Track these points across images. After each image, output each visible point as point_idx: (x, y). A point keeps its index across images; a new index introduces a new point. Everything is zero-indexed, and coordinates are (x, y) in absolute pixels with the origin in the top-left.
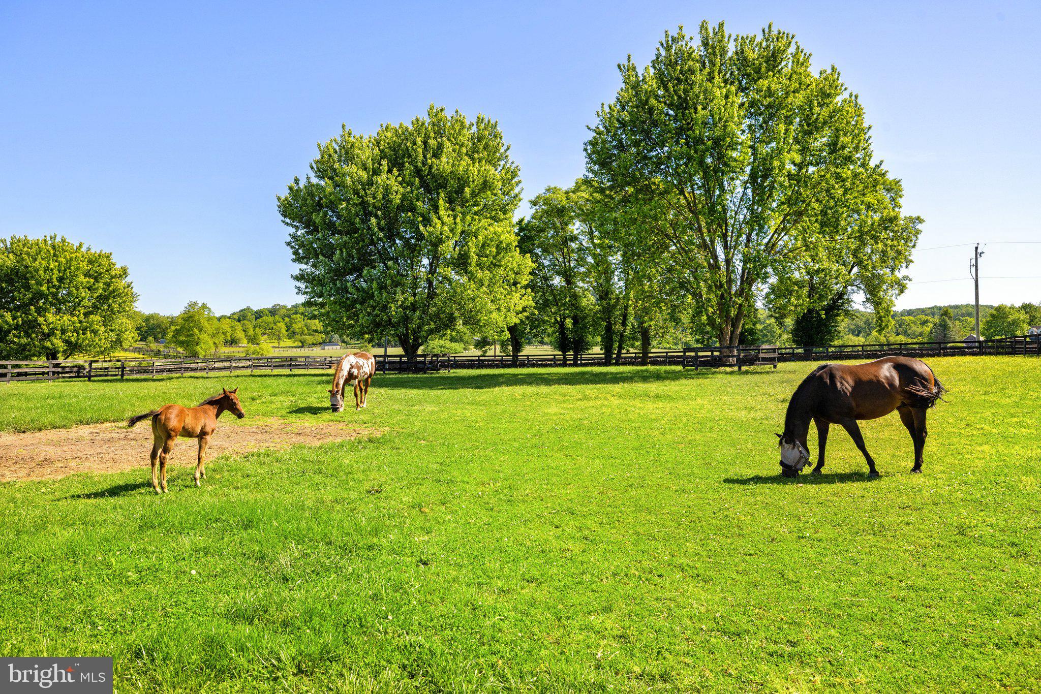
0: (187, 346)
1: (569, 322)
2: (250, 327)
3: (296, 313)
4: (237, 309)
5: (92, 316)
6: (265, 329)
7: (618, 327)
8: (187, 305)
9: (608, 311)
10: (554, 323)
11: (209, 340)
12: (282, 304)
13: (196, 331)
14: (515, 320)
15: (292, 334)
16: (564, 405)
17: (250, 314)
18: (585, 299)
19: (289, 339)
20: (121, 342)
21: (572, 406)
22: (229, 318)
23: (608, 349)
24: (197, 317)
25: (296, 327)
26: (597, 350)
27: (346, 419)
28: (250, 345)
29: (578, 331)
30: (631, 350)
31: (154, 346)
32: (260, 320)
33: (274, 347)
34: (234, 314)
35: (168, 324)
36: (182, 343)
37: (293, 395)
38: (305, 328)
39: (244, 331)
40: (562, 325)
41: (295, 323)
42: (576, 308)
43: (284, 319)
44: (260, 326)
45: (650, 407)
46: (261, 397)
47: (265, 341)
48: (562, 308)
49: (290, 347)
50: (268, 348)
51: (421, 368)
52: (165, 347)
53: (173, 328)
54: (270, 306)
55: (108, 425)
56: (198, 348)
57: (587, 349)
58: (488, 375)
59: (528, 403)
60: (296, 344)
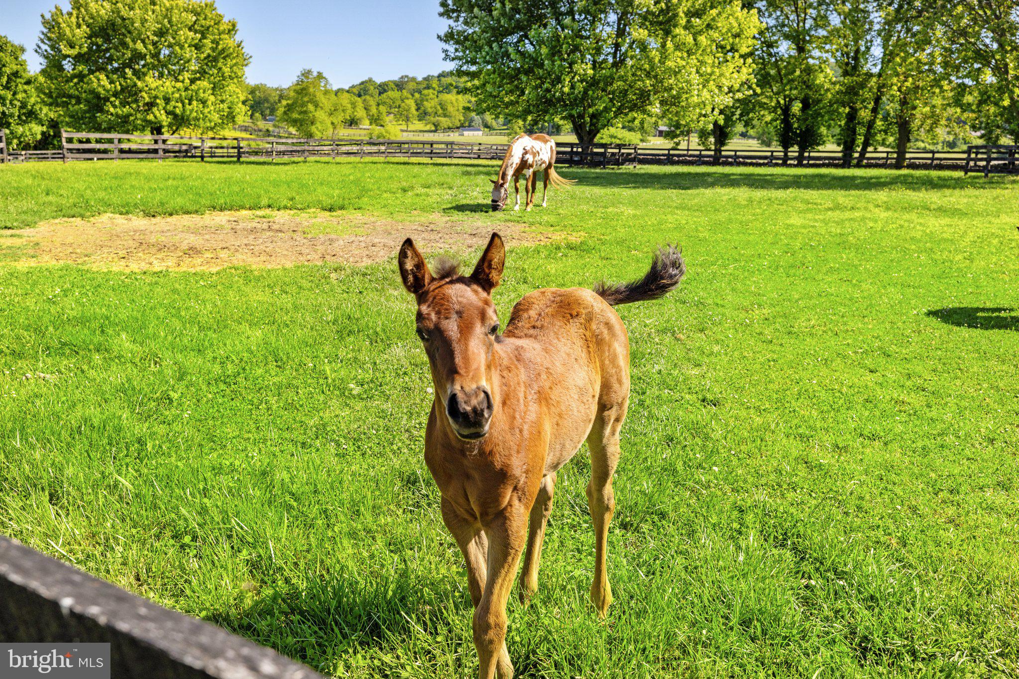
0: (301, 125)
1: (797, 107)
2: (372, 103)
3: (428, 88)
4: (357, 82)
5: (198, 82)
6: (391, 107)
7: (864, 114)
8: (299, 74)
9: (852, 91)
10: (775, 108)
11: (326, 118)
12: (411, 76)
13: (311, 107)
14: (728, 101)
15: (423, 115)
16: (810, 216)
17: (372, 88)
18: (821, 75)
19: (419, 120)
20: (234, 117)
21: (821, 217)
22: (348, 92)
23: (849, 147)
24: (311, 90)
25: (428, 105)
26: (831, 148)
27: (525, 219)
28: (374, 126)
29: (806, 119)
30: (880, 149)
31: (261, 124)
32: (384, 95)
33: (402, 131)
34: (353, 87)
35: (277, 98)
36: (294, 122)
37: (451, 188)
38: (439, 107)
39: (365, 109)
40: (786, 110)
41: (427, 100)
42: (808, 87)
43: (413, 95)
44: (384, 103)
45: (935, 224)
46: (412, 188)
47: (391, 122)
48: (788, 87)
49: (421, 131)
50: (395, 130)
51: (600, 161)
52: (274, 126)
53: (284, 102)
54: (396, 78)
55: (244, 212)
56: (313, 129)
57: (818, 144)
58: (689, 174)
59: (758, 210)
60: (428, 128)
